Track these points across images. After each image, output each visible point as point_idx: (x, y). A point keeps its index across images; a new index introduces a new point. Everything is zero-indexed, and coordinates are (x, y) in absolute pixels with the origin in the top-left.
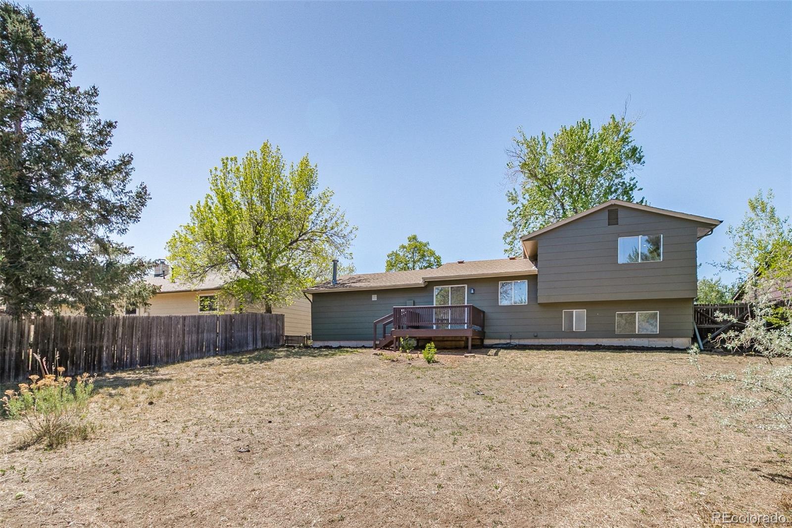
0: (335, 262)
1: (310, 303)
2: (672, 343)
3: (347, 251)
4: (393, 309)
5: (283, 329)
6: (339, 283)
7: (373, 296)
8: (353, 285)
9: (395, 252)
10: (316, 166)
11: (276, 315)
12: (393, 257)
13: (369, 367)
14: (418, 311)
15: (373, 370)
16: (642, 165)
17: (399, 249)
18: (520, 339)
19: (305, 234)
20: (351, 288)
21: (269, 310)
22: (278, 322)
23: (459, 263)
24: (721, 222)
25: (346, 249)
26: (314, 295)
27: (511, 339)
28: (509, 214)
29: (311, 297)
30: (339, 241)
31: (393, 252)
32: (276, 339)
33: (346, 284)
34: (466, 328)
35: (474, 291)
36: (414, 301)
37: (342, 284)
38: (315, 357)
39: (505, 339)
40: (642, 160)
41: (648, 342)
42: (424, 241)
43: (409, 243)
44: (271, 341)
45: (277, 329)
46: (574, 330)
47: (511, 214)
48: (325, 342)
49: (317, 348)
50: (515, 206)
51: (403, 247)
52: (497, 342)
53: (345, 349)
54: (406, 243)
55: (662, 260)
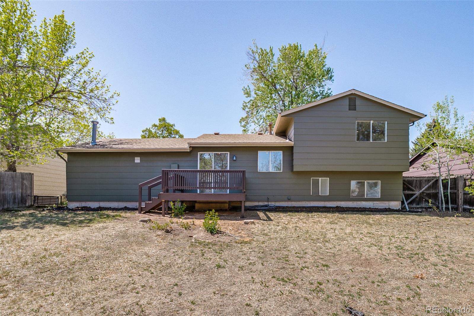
0: (95, 124)
1: (65, 163)
2: (389, 205)
3: (107, 115)
4: (161, 171)
5: (32, 188)
6: (99, 144)
7: (136, 158)
8: (114, 146)
9: (148, 128)
10: (73, 24)
11: (22, 174)
12: (147, 132)
13: (139, 244)
14: (181, 174)
15: (146, 249)
16: (332, 82)
17: (151, 127)
18: (276, 201)
19: (58, 92)
20: (112, 149)
21: (12, 168)
22: (25, 182)
23: (216, 134)
24: (426, 116)
25: (107, 113)
26: (69, 154)
27: (268, 201)
28: (244, 105)
29: (66, 156)
30: (99, 104)
31: (147, 128)
32: (21, 200)
33: (106, 145)
34: (228, 193)
35: (236, 158)
36: (178, 165)
37: (102, 145)
38: (64, 225)
39: (263, 201)
40: (332, 79)
41: (372, 204)
42: (171, 123)
43: (160, 123)
44: (14, 202)
45: (22, 189)
46: (320, 194)
47: (245, 105)
48: (82, 202)
49: (72, 210)
50: (249, 99)
51: (155, 126)
52: (256, 204)
53: (106, 212)
54: (157, 123)
55: (386, 141)
